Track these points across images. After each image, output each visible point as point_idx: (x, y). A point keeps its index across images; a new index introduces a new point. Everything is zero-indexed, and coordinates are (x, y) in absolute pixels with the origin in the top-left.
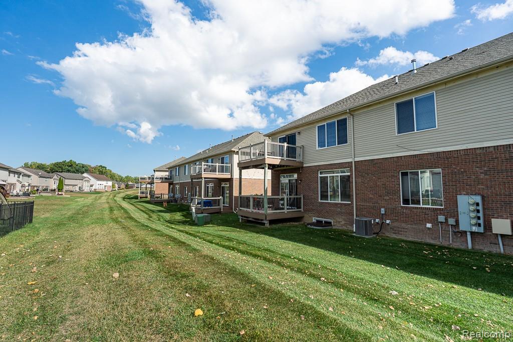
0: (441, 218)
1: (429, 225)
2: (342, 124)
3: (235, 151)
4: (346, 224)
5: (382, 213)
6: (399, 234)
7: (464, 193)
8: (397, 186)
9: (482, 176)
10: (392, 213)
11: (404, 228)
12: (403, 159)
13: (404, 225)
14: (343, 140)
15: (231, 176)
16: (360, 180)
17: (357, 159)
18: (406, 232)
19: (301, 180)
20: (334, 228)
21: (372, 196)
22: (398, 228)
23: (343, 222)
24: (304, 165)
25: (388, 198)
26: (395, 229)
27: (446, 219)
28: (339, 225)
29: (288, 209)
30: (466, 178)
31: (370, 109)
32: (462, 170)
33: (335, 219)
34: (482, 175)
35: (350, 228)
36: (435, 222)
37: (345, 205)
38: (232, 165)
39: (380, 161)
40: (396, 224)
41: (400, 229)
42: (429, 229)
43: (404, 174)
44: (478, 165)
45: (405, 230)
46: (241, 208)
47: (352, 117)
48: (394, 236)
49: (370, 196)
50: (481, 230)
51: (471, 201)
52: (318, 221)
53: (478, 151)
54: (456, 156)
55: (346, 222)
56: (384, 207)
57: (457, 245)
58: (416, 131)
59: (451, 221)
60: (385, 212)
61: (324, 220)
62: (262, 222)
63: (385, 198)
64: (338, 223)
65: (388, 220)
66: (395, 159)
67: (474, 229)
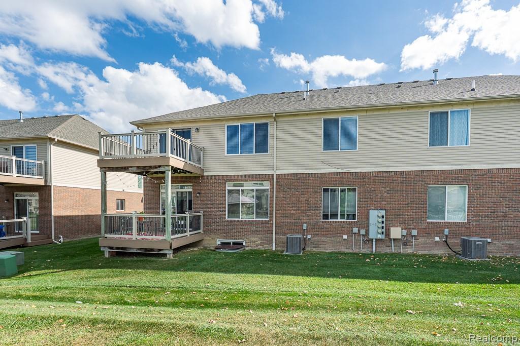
0: (355, 230)
1: (345, 237)
2: (262, 129)
3: (54, 140)
4: (263, 243)
5: (304, 228)
6: (319, 247)
7: (373, 208)
8: (319, 202)
9: (385, 195)
10: (313, 228)
11: (323, 242)
12: (326, 175)
13: (323, 239)
14: (262, 147)
15: (46, 181)
16: (281, 195)
17: (279, 172)
18: (325, 245)
19: (199, 193)
20: (247, 249)
21: (294, 212)
22: (318, 241)
23: (259, 242)
24: (205, 174)
25: (310, 214)
26: (315, 243)
27: (359, 231)
28: (253, 245)
29: (190, 231)
30: (375, 195)
31: (296, 118)
32: (373, 189)
33: (248, 239)
34: (386, 193)
35: (267, 247)
36: (350, 233)
37: (262, 222)
38: (46, 163)
39: (304, 176)
40: (316, 238)
41: (320, 243)
42: (345, 240)
43: (326, 190)
44: (384, 186)
45: (324, 243)
46: (106, 235)
47: (275, 123)
48: (314, 250)
49: (292, 212)
50: (383, 237)
51: (380, 215)
52: (223, 243)
53: (385, 174)
54: (369, 177)
55: (262, 241)
56: (306, 223)
57: (364, 250)
58: (340, 150)
59: (363, 232)
60: (307, 227)
61: (232, 241)
62: (161, 252)
63: (307, 214)
64: (252, 243)
65: (309, 235)
66: (319, 175)
67: (379, 237)
